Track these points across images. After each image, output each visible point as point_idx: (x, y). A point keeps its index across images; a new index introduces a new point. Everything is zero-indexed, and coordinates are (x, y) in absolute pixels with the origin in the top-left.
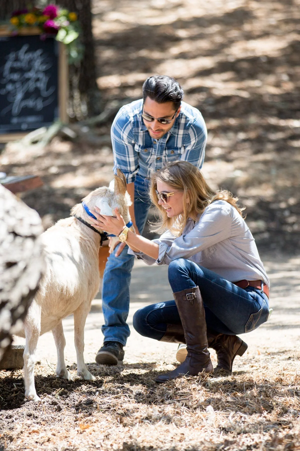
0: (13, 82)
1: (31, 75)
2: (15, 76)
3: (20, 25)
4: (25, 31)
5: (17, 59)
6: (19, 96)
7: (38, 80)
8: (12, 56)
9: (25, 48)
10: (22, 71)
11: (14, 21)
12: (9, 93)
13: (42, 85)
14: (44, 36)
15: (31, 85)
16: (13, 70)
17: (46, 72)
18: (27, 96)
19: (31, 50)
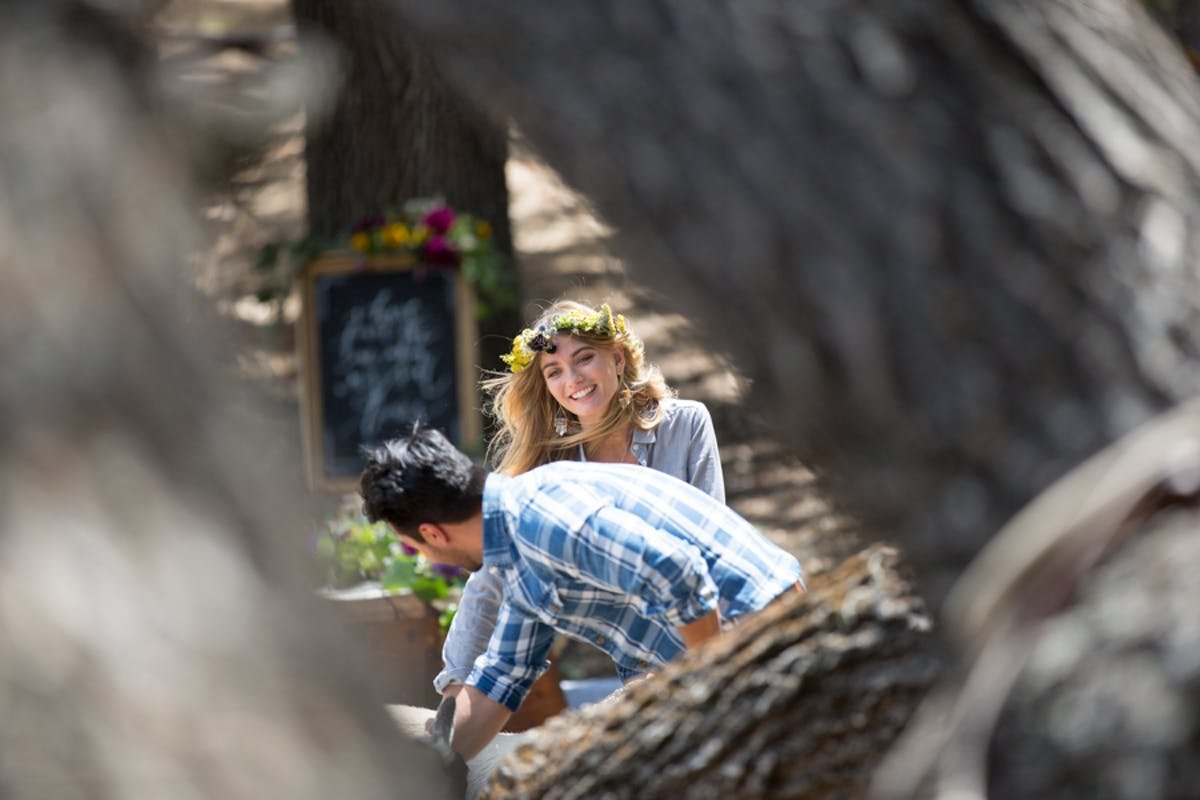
0: (360, 369)
1: (399, 353)
2: (366, 357)
3: (372, 250)
4: (382, 263)
5: (367, 321)
6: (375, 398)
7: (412, 363)
8: (356, 315)
9: (382, 298)
10: (378, 346)
11: (360, 241)
12: (352, 393)
13: (422, 374)
14: (421, 272)
15: (400, 375)
16: (359, 344)
17: (430, 347)
18: (392, 396)
19: (398, 300)
